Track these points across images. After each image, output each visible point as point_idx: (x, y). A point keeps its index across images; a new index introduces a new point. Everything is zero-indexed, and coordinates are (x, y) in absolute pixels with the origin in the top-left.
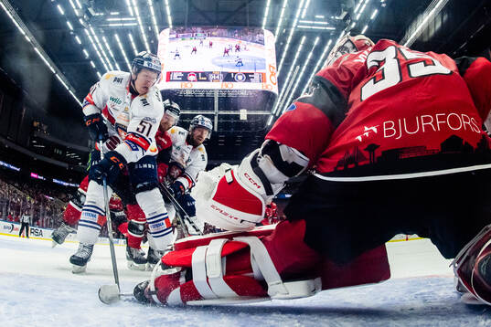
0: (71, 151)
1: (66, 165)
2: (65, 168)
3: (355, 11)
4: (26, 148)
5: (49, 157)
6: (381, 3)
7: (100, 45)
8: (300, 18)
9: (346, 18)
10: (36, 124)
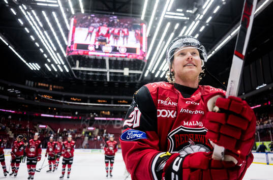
0: (11, 87)
1: (7, 98)
2: (6, 100)
3: (204, 7)
6: (223, 2)
7: (31, 17)
8: (167, 11)
9: (197, 12)
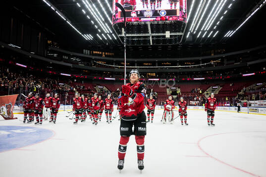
0: (73, 56)
2: (70, 67)
4: (45, 57)
5: (60, 61)
10: (49, 42)
